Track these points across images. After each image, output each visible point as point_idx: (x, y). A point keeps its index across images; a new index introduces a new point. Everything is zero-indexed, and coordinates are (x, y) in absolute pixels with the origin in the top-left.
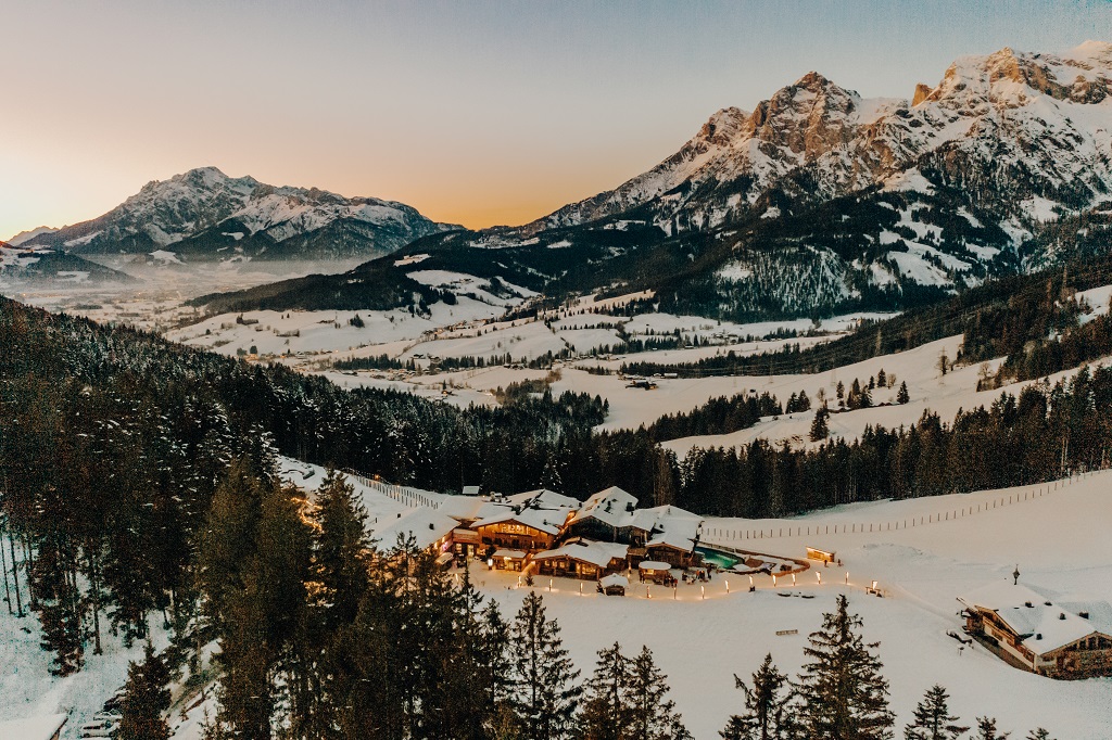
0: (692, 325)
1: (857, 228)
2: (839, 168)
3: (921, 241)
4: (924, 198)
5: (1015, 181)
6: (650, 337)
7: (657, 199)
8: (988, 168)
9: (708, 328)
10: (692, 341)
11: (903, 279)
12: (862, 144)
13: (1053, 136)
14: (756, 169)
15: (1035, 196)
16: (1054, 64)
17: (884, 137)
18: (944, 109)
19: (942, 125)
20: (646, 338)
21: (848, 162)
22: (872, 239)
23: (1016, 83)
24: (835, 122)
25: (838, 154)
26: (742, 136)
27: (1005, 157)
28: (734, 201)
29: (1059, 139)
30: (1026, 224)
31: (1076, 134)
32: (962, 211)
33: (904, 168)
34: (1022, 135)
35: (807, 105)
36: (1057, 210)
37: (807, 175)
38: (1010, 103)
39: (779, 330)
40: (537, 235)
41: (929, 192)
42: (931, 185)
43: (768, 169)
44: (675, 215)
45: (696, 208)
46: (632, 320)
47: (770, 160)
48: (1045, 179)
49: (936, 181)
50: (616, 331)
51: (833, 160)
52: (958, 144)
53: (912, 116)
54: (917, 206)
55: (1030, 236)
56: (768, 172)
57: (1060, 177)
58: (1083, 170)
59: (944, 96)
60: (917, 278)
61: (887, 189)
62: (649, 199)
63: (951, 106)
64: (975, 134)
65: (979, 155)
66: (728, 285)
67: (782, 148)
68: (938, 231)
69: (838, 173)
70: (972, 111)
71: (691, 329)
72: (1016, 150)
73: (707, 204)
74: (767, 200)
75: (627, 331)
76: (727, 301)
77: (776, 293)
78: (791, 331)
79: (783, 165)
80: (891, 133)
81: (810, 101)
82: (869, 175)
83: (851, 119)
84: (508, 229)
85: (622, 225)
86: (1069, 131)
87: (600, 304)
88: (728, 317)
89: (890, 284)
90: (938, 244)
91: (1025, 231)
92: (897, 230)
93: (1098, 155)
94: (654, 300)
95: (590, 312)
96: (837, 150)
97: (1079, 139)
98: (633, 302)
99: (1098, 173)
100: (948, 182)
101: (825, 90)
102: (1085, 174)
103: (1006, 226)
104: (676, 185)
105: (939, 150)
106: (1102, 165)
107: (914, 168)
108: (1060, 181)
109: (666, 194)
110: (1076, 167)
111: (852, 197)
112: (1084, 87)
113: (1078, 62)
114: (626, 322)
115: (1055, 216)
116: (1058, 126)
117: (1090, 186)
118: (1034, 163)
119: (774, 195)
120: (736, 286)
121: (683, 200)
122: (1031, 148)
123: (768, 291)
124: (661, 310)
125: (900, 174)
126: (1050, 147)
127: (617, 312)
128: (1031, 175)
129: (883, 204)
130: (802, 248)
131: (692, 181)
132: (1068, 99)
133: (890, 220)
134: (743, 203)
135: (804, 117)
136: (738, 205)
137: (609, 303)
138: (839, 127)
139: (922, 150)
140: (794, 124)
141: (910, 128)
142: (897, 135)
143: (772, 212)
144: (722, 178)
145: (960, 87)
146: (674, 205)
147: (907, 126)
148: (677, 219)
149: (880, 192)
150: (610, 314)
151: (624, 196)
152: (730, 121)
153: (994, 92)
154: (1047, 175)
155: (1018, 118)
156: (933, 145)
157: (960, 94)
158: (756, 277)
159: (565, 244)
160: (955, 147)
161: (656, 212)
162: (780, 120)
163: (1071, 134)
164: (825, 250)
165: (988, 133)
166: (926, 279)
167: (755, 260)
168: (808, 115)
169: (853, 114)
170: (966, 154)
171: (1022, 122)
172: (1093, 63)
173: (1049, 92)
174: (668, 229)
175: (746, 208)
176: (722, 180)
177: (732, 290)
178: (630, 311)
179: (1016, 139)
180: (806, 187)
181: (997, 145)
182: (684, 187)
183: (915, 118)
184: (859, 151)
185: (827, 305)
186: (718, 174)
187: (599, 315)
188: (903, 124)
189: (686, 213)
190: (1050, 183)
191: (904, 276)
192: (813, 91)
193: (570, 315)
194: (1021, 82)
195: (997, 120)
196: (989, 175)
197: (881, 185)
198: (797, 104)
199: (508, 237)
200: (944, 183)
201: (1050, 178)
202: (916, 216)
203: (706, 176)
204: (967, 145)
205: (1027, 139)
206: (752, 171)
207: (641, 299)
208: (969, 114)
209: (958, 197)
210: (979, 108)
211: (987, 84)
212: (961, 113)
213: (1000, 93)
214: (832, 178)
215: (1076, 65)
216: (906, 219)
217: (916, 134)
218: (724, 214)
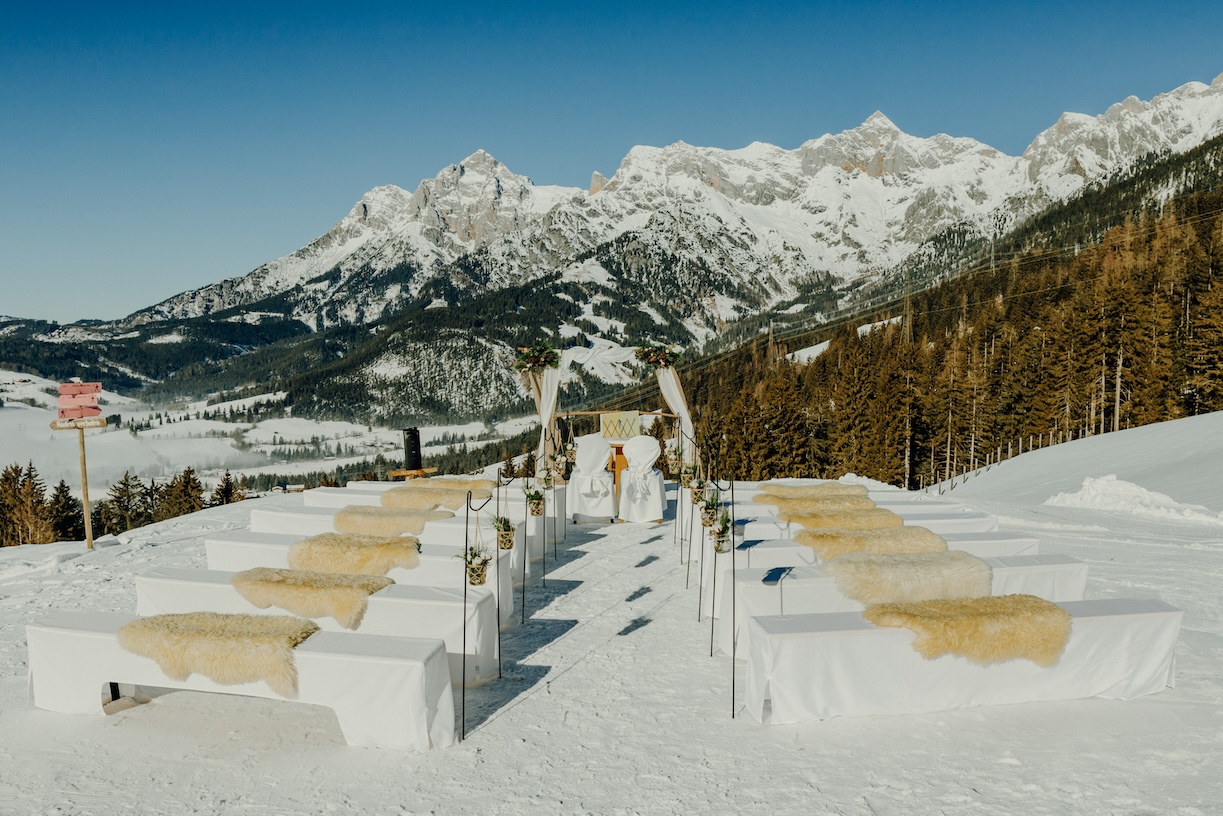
0: (334, 430)
1: (533, 321)
2: (513, 257)
3: (604, 336)
4: (606, 291)
5: (696, 277)
6: (278, 447)
7: (298, 288)
8: (669, 262)
9: (356, 435)
10: (334, 451)
11: (587, 377)
12: (538, 233)
13: (729, 234)
14: (418, 257)
15: (717, 294)
16: (726, 162)
17: (561, 225)
18: (622, 201)
19: (620, 216)
20: (273, 448)
21: (523, 252)
22: (551, 333)
23: (691, 178)
24: (507, 209)
25: (511, 242)
26: (402, 219)
27: (684, 252)
28: (393, 292)
29: (735, 236)
30: (710, 323)
31: (750, 233)
32: (644, 307)
33: (581, 258)
34: (700, 231)
35: (476, 187)
36: (738, 309)
37: (477, 264)
38: (686, 198)
39: (445, 437)
40: (137, 328)
41: (609, 285)
42: (611, 277)
43: (433, 257)
44: (321, 308)
45: (347, 298)
46: (255, 427)
47: (435, 248)
48: (724, 276)
49: (617, 273)
50: (232, 441)
51: (506, 248)
52: (637, 235)
53: (588, 205)
54: (598, 299)
55: (713, 335)
56: (433, 260)
57: (738, 276)
58: (759, 271)
59: (620, 187)
60: (601, 375)
61: (566, 279)
62: (289, 288)
63: (627, 197)
64: (654, 227)
65: (659, 248)
66: (382, 385)
67: (449, 234)
68: (621, 326)
69: (512, 263)
70: (650, 204)
71: (333, 436)
72: (695, 246)
73: (360, 295)
74: (432, 291)
75: (247, 441)
76: (382, 402)
77: (441, 394)
78: (459, 436)
79: (450, 254)
80: (567, 222)
81: (479, 184)
82: (546, 267)
83: (525, 207)
84: (99, 323)
85: (253, 318)
86: (744, 230)
87: (212, 409)
88: (381, 421)
89: (572, 383)
90: (622, 340)
91: (708, 330)
92: (577, 324)
93: (771, 256)
94: (286, 403)
95: (198, 418)
96: (510, 238)
97: (753, 238)
98: (258, 405)
99: (773, 275)
100: (629, 275)
101: (495, 173)
102: (762, 274)
103: (689, 324)
104: (322, 273)
105: (618, 241)
106: (775, 266)
107: (593, 259)
108: (738, 280)
109: (308, 283)
110: (752, 267)
111: (527, 288)
112: (754, 187)
113: (747, 162)
114: (246, 431)
115: (736, 315)
116: (733, 225)
117: (766, 286)
118: (713, 260)
119: (439, 285)
120: (391, 385)
121: (331, 290)
122: (708, 244)
123: (432, 390)
124: (294, 413)
125: (579, 264)
126: (728, 245)
127: (235, 416)
128: (710, 272)
129: (561, 296)
130: (471, 341)
131: (342, 268)
132: (740, 199)
133: (570, 312)
134: (405, 295)
135: (474, 201)
136: (399, 297)
137: (225, 407)
138: (511, 215)
139: (600, 241)
140: (462, 209)
141: (588, 218)
142: (574, 224)
143: (438, 303)
144: (379, 266)
145: (636, 178)
146: (320, 296)
147: (585, 215)
148: (324, 313)
149: (558, 282)
150: (226, 420)
151: (256, 284)
152: (388, 201)
153: (671, 186)
154: (725, 273)
155: (696, 212)
156: (612, 236)
157: (637, 185)
158: (417, 374)
159: (174, 338)
160: (635, 238)
161: (297, 303)
162: (445, 202)
163: (746, 234)
164: (497, 344)
165: (667, 226)
166: (610, 378)
167: (415, 354)
168: (478, 199)
169: (526, 203)
170: (646, 246)
171: (699, 217)
172: (762, 164)
173: (723, 191)
174: (312, 324)
175: (408, 302)
176: (379, 269)
177: (386, 389)
178: (254, 415)
179: (694, 234)
180: (476, 278)
181: (676, 239)
182: (333, 276)
183: (592, 207)
184: (534, 240)
185: (501, 407)
186: (374, 261)
187: (210, 422)
188: (580, 213)
189: (334, 307)
190: (729, 281)
191: (587, 373)
192: (482, 173)
193: (169, 421)
194: (695, 178)
195: (676, 214)
196: (670, 269)
197: (559, 275)
198: (464, 186)
199: (96, 331)
200: (625, 276)
201: (729, 275)
202: (597, 310)
203: (359, 263)
204: (647, 237)
205: (705, 235)
206: (414, 259)
207: (269, 401)
208: (646, 207)
209: (640, 292)
210: (656, 201)
211: (663, 176)
212: (638, 205)
213: (676, 188)
214: (505, 269)
215: (747, 165)
216: (588, 313)
217: (594, 225)
218: (382, 308)
